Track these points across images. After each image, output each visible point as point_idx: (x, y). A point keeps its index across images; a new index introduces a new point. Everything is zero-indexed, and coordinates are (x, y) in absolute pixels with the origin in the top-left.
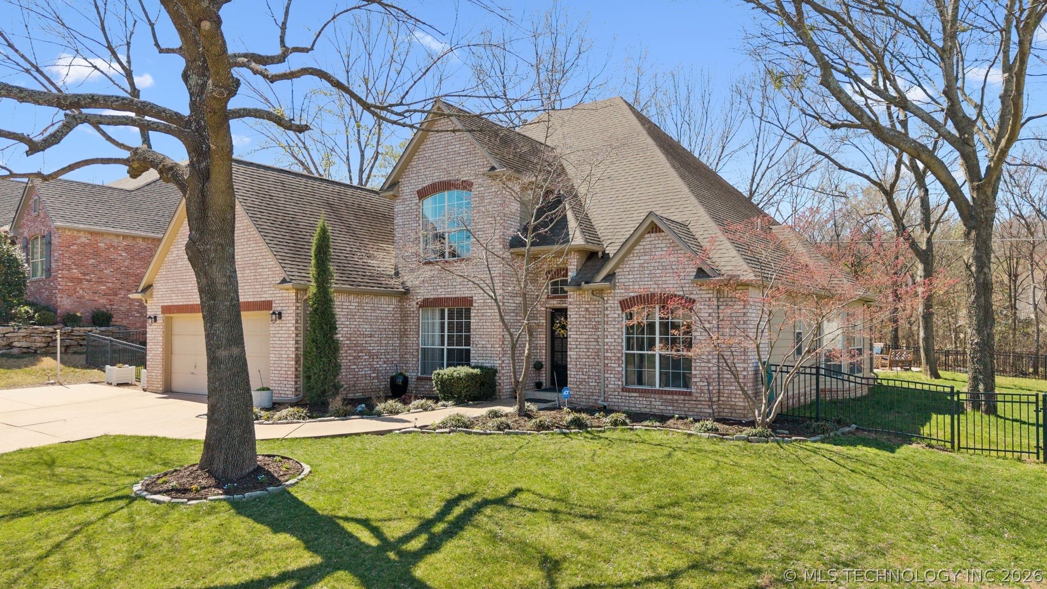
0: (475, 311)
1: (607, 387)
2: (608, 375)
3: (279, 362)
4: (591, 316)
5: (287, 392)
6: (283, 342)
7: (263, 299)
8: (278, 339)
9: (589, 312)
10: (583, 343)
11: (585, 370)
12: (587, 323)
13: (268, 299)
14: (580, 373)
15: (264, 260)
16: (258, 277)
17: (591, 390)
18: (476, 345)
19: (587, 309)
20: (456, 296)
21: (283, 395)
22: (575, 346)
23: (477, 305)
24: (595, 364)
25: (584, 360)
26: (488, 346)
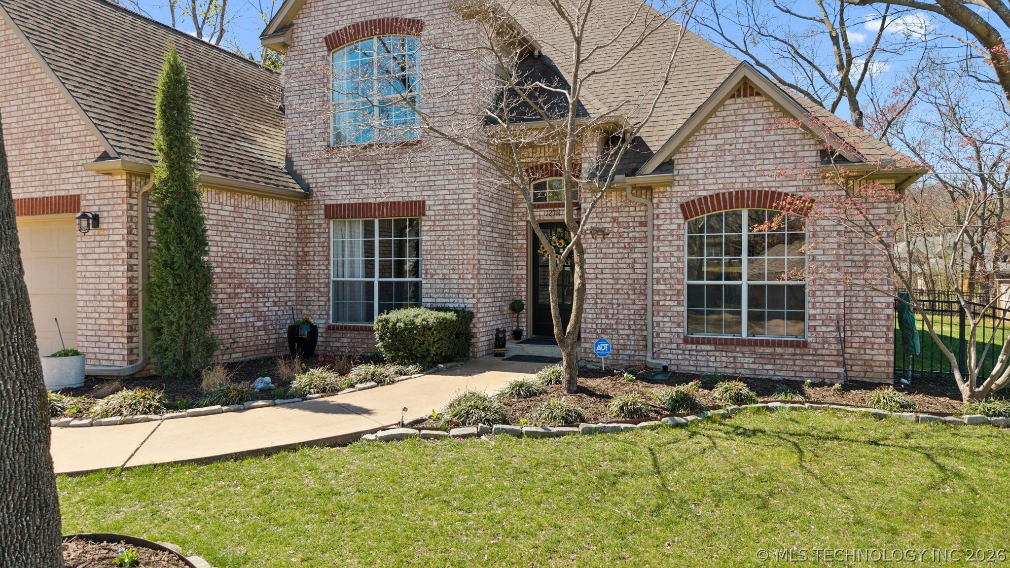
0: (430, 223)
1: (658, 334)
2: (659, 319)
3: (95, 304)
4: (622, 230)
5: (112, 357)
6: (103, 269)
7: (63, 193)
8: (93, 262)
9: (619, 223)
10: (607, 271)
11: (611, 311)
12: (615, 240)
13: (72, 193)
14: (603, 316)
15: (63, 124)
16: (51, 155)
17: (621, 342)
18: (432, 275)
19: (615, 220)
20: (396, 200)
21: (104, 363)
22: (593, 276)
23: (432, 213)
24: (629, 302)
25: (610, 296)
26: (452, 276)
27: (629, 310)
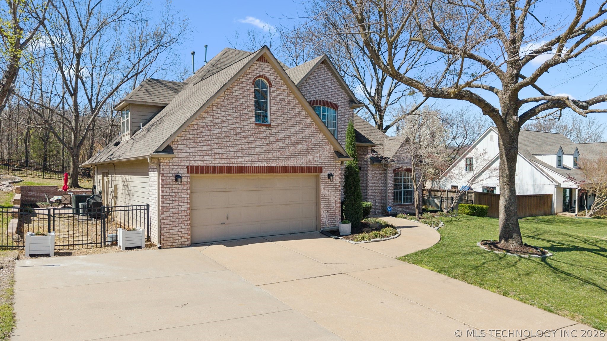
3: (328, 205)
5: (335, 223)
6: (331, 193)
7: (315, 166)
8: (327, 191)
13: (319, 166)
15: (315, 140)
21: (332, 226)
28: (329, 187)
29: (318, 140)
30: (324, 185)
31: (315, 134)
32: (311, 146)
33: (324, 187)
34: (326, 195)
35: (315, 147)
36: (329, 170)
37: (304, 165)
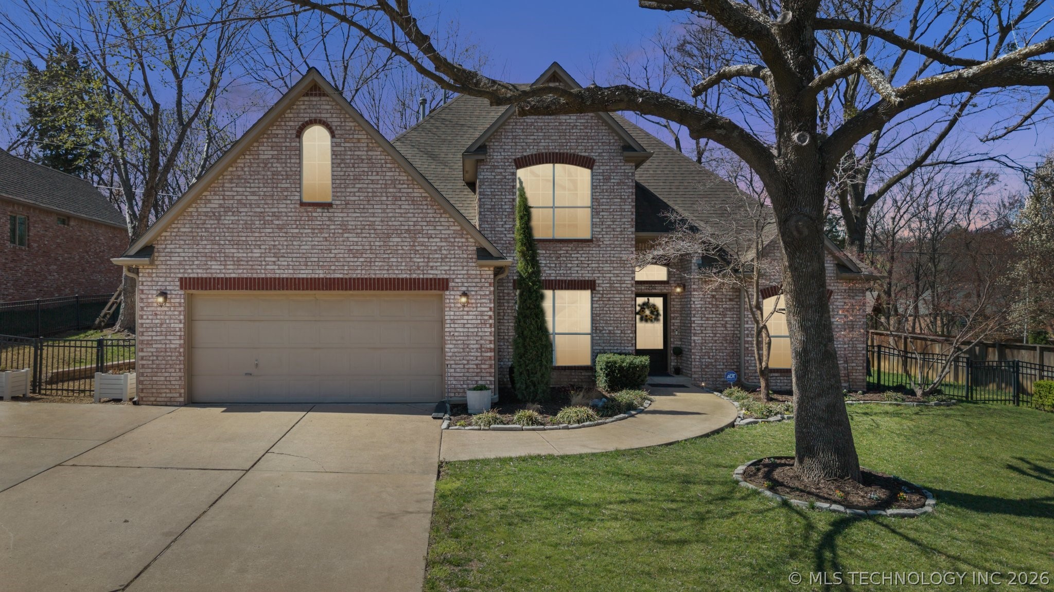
0: (599, 295)
1: (748, 367)
2: (748, 358)
3: (463, 354)
8: (461, 325)
13: (440, 277)
15: (432, 228)
18: (601, 331)
23: (601, 289)
26: (616, 332)
27: (723, 353)
28: (465, 317)
29: (438, 228)
30: (452, 313)
31: (431, 215)
32: (422, 240)
33: (452, 317)
34: (456, 334)
35: (431, 240)
36: (466, 284)
37: (404, 276)
